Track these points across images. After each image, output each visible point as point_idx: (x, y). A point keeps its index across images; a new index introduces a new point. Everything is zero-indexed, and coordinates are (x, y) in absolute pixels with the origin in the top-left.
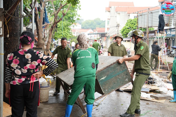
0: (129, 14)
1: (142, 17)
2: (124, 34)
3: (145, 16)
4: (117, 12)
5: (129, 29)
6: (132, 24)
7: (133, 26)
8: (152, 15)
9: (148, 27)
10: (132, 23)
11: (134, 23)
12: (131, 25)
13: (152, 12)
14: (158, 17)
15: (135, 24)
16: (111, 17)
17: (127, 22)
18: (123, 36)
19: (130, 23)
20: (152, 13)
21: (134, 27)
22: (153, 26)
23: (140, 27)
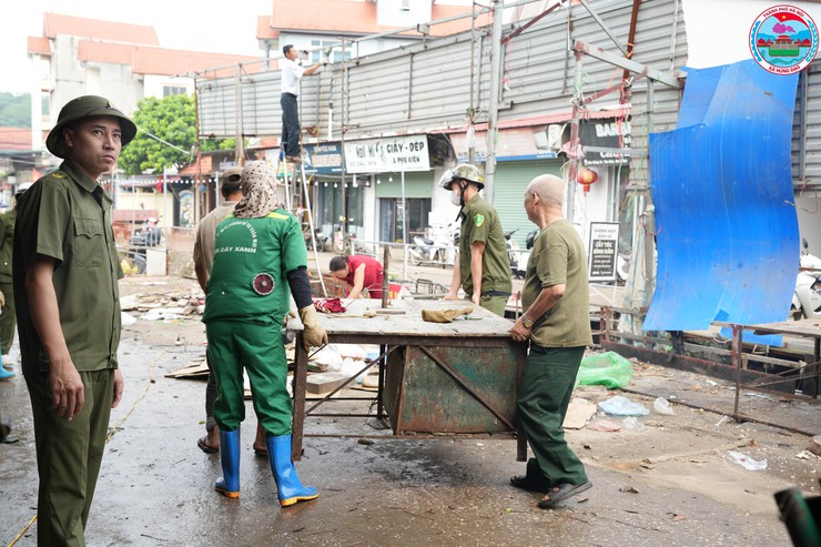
0: (140, 77)
1: (213, 94)
2: (126, 161)
3: (225, 93)
4: (85, 62)
5: (149, 140)
6: (161, 117)
7: (163, 128)
8: (253, 89)
9: (243, 135)
10: (159, 114)
11: (168, 114)
12: (155, 121)
13: (255, 78)
14: (279, 99)
15: (173, 120)
16: (57, 80)
17: (137, 109)
18: (124, 168)
19: (149, 114)
20: (252, 82)
21: (168, 133)
22: (259, 132)
23: (210, 133)
